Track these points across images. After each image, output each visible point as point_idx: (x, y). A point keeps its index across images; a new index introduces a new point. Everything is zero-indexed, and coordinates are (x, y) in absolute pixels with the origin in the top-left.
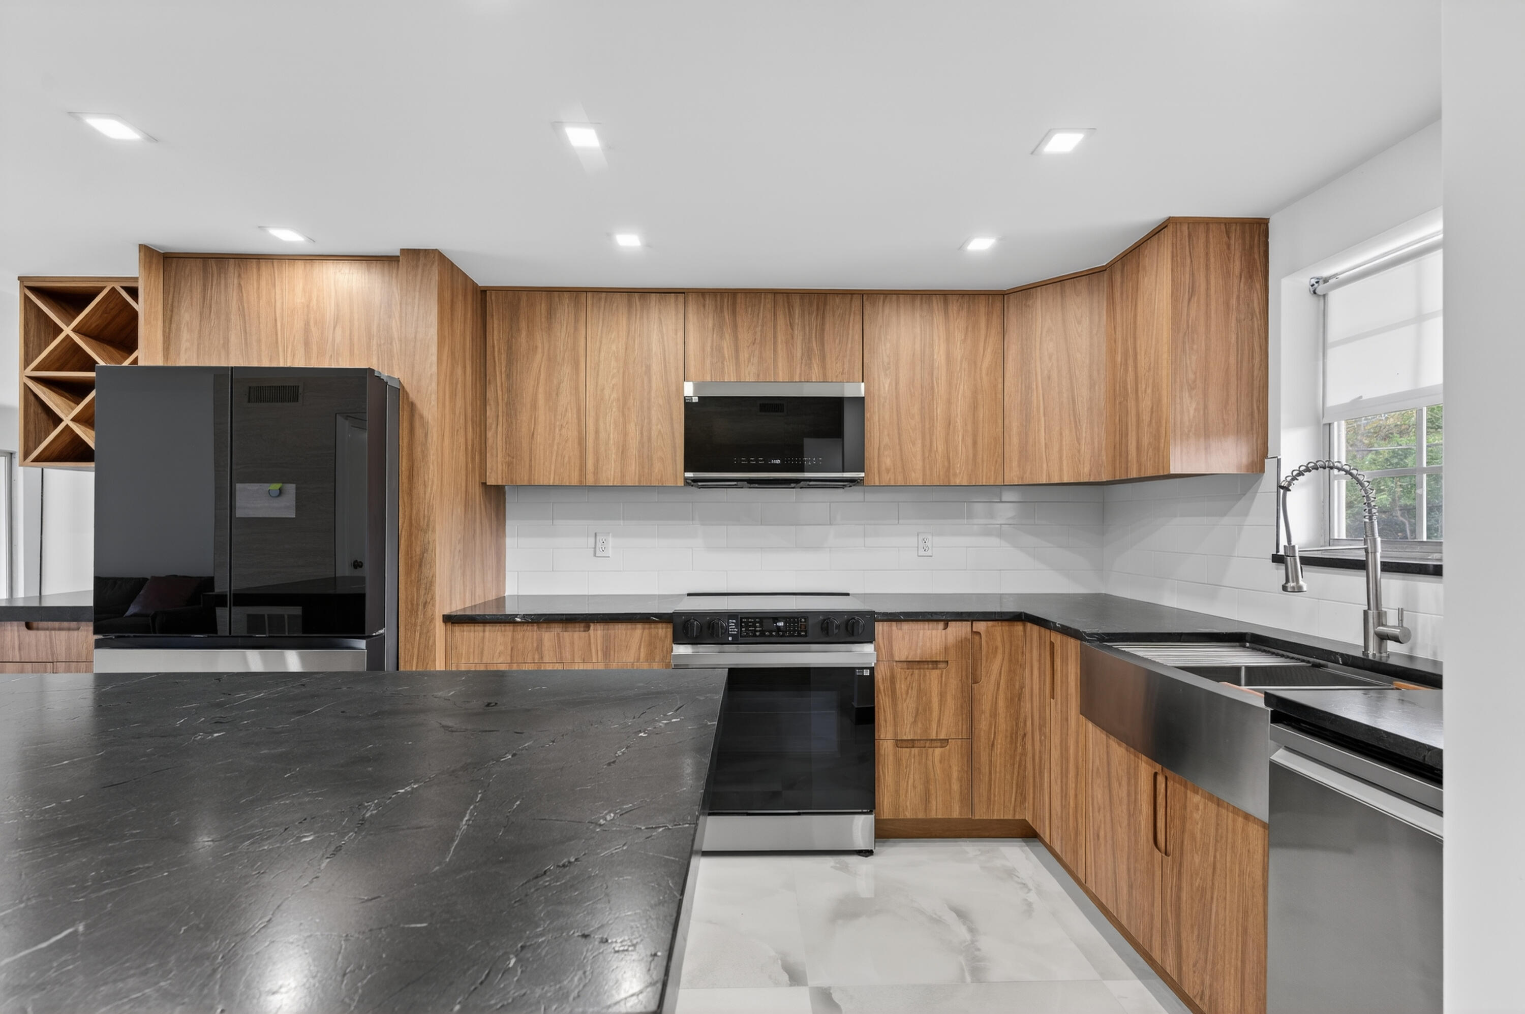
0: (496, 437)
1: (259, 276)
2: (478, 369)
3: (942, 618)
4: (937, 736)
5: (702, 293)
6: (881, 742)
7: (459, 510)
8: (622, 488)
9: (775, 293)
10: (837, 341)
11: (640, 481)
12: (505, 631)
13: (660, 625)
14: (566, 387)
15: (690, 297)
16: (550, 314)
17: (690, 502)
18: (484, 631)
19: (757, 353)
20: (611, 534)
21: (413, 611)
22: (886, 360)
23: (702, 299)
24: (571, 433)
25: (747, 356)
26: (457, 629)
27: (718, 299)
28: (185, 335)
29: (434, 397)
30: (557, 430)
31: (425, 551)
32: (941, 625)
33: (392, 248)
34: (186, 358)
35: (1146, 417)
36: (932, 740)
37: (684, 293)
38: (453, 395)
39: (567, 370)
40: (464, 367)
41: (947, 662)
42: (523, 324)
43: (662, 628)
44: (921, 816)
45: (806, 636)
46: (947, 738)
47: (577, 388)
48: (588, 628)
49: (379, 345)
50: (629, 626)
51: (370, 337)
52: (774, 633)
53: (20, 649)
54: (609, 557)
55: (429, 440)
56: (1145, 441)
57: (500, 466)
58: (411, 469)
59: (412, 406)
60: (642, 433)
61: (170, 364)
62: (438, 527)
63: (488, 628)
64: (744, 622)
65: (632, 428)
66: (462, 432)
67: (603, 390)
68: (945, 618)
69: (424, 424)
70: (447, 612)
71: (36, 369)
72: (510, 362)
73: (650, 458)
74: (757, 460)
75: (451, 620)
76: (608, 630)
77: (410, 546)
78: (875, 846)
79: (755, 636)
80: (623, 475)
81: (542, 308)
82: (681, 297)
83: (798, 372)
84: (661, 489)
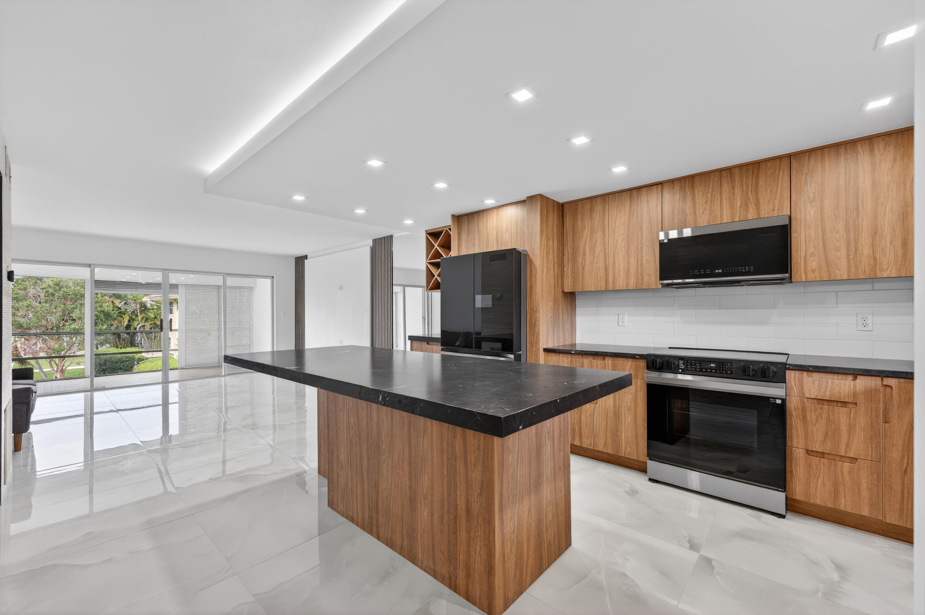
0: (568, 269)
1: (483, 218)
2: (560, 240)
3: (849, 372)
4: (846, 452)
5: (672, 182)
6: (794, 449)
7: (551, 304)
8: (627, 291)
9: (720, 171)
10: (769, 190)
11: (636, 286)
12: (568, 357)
13: (641, 361)
14: (599, 243)
15: (665, 185)
16: (592, 210)
17: (671, 297)
18: (559, 356)
19: (708, 208)
20: (626, 314)
21: (532, 346)
22: (812, 195)
23: (672, 185)
24: (601, 265)
25: (701, 211)
26: (549, 354)
27: (683, 183)
28: (463, 243)
29: (539, 256)
30: (595, 264)
31: (536, 321)
32: (850, 377)
33: (524, 197)
34: (464, 252)
36: (841, 456)
37: (662, 184)
38: (548, 253)
39: (599, 234)
40: (553, 241)
41: (856, 404)
42: (579, 217)
43: (642, 362)
44: (830, 505)
45: (732, 373)
46: (857, 457)
47: (604, 243)
48: (604, 359)
49: (520, 237)
50: (625, 359)
51: (517, 234)
52: (709, 370)
54: (625, 326)
55: (537, 274)
57: (569, 283)
58: (531, 287)
59: (531, 261)
60: (637, 262)
61: (460, 255)
62: (541, 312)
63: (561, 355)
64: (689, 362)
65: (633, 260)
66: (552, 269)
67: (617, 241)
68: (856, 373)
69: (535, 268)
70: (545, 347)
71: (429, 260)
72: (574, 235)
73: (642, 275)
74: (705, 271)
75: (546, 350)
76: (614, 360)
77: (531, 318)
78: (786, 512)
79: (696, 370)
80: (627, 284)
81: (588, 207)
82: (660, 186)
83: (738, 214)
84: (648, 290)
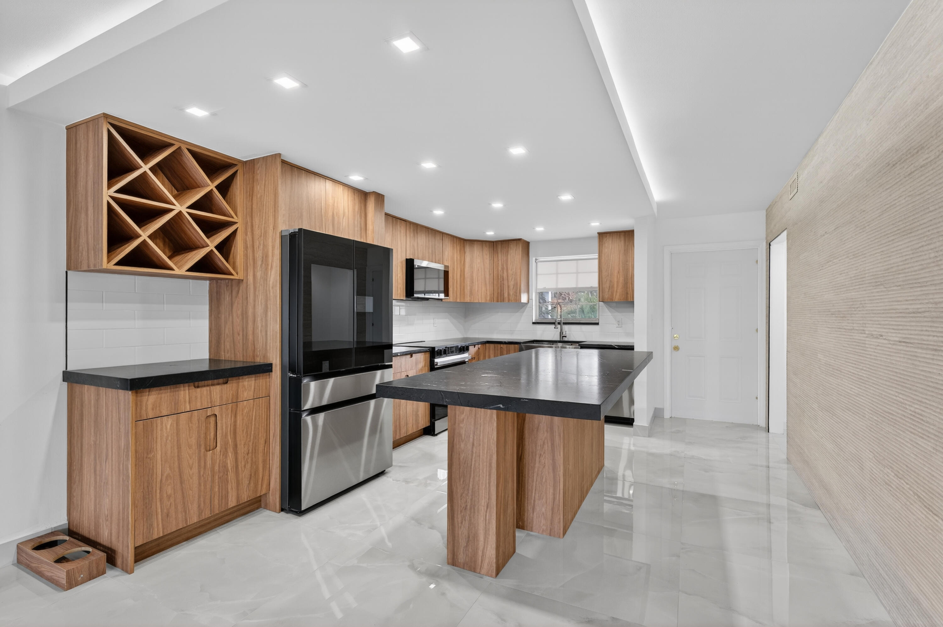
35: (511, 287)
53: (189, 403)
56: (511, 293)
